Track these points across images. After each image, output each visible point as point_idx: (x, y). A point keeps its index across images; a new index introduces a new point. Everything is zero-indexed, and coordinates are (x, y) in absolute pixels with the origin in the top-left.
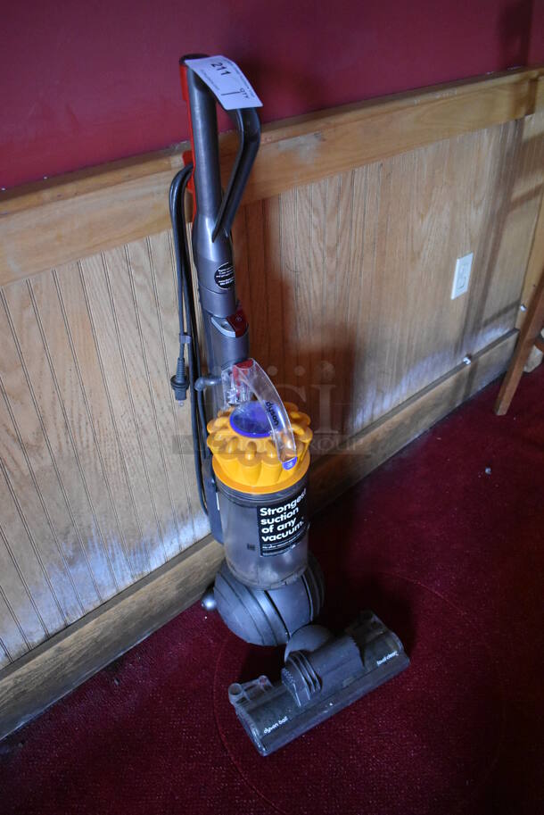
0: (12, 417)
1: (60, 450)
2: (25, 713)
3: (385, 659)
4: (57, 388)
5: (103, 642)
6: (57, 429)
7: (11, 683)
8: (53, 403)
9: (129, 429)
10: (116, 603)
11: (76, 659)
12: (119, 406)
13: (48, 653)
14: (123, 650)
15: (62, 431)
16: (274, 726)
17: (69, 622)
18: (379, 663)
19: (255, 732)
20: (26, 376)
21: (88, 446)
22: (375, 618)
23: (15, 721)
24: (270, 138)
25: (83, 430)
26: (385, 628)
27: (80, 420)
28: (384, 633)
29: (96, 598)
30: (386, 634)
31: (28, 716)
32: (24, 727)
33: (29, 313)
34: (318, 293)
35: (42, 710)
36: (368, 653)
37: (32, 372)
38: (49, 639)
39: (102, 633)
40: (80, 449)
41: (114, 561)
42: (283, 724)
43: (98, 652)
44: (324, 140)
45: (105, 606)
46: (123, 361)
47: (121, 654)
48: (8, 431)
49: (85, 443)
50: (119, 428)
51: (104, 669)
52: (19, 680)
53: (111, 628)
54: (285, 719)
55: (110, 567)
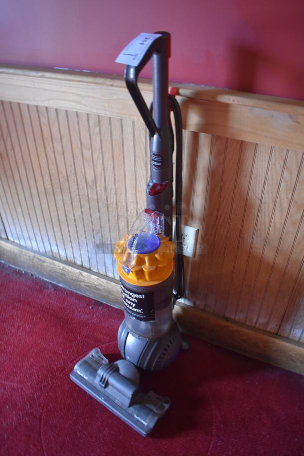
0: (84, 169)
1: (101, 196)
2: (64, 283)
3: (139, 419)
4: (104, 169)
5: (98, 289)
6: (101, 186)
7: (61, 267)
8: (101, 174)
9: (133, 211)
10: (108, 280)
11: (86, 284)
12: (131, 198)
13: (77, 271)
14: (106, 302)
15: (103, 189)
16: (82, 375)
17: (91, 269)
18: (135, 416)
19: (76, 367)
20: (92, 155)
21: (113, 204)
22: (167, 406)
23: (59, 282)
24: (238, 102)
25: (112, 195)
26: (159, 412)
27: (111, 190)
28: (155, 412)
29: (104, 271)
30: (155, 414)
31: (64, 285)
32: (61, 287)
33: (97, 129)
34: (278, 226)
35: (69, 289)
36: (137, 406)
37: (95, 155)
38: (81, 267)
39: (98, 285)
40: (109, 203)
41: (115, 263)
42: (84, 379)
43: (95, 291)
44: (298, 123)
45: (106, 277)
46: (136, 178)
47: (104, 302)
48: (82, 172)
49: (112, 202)
50: (129, 208)
51: (95, 300)
52: (64, 269)
53: (103, 287)
54: (86, 378)
55: (113, 265)
